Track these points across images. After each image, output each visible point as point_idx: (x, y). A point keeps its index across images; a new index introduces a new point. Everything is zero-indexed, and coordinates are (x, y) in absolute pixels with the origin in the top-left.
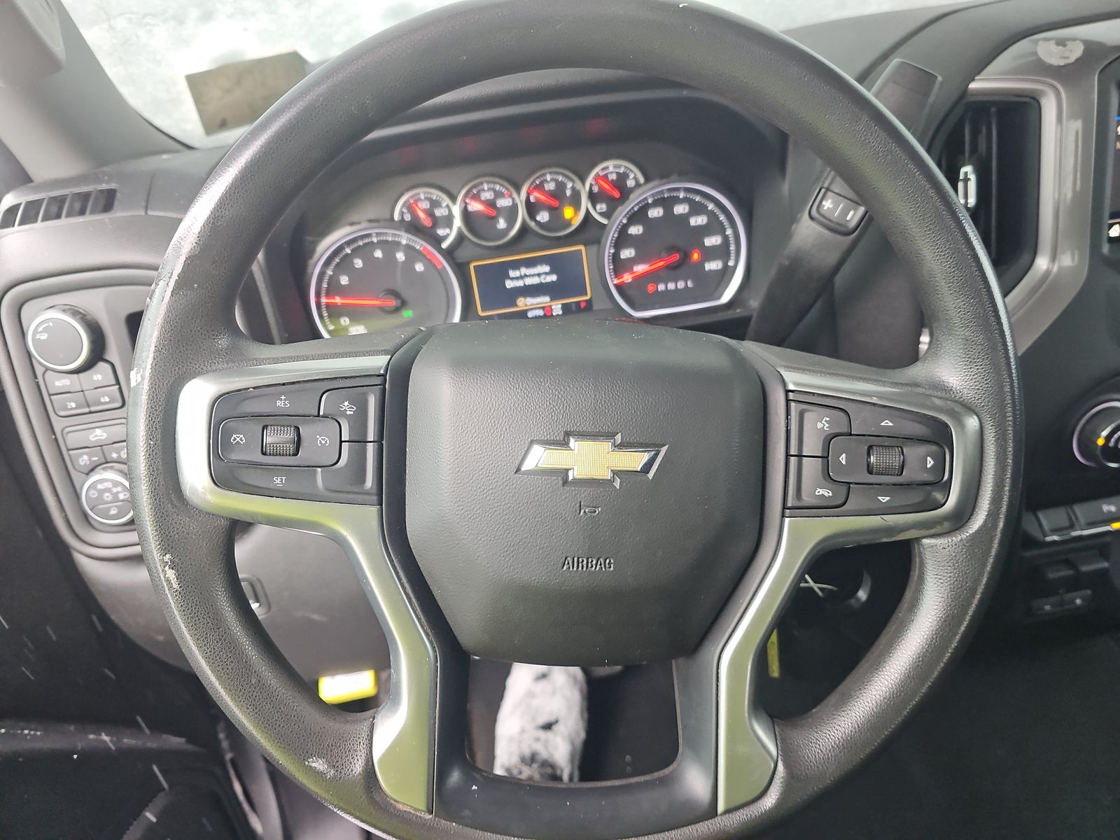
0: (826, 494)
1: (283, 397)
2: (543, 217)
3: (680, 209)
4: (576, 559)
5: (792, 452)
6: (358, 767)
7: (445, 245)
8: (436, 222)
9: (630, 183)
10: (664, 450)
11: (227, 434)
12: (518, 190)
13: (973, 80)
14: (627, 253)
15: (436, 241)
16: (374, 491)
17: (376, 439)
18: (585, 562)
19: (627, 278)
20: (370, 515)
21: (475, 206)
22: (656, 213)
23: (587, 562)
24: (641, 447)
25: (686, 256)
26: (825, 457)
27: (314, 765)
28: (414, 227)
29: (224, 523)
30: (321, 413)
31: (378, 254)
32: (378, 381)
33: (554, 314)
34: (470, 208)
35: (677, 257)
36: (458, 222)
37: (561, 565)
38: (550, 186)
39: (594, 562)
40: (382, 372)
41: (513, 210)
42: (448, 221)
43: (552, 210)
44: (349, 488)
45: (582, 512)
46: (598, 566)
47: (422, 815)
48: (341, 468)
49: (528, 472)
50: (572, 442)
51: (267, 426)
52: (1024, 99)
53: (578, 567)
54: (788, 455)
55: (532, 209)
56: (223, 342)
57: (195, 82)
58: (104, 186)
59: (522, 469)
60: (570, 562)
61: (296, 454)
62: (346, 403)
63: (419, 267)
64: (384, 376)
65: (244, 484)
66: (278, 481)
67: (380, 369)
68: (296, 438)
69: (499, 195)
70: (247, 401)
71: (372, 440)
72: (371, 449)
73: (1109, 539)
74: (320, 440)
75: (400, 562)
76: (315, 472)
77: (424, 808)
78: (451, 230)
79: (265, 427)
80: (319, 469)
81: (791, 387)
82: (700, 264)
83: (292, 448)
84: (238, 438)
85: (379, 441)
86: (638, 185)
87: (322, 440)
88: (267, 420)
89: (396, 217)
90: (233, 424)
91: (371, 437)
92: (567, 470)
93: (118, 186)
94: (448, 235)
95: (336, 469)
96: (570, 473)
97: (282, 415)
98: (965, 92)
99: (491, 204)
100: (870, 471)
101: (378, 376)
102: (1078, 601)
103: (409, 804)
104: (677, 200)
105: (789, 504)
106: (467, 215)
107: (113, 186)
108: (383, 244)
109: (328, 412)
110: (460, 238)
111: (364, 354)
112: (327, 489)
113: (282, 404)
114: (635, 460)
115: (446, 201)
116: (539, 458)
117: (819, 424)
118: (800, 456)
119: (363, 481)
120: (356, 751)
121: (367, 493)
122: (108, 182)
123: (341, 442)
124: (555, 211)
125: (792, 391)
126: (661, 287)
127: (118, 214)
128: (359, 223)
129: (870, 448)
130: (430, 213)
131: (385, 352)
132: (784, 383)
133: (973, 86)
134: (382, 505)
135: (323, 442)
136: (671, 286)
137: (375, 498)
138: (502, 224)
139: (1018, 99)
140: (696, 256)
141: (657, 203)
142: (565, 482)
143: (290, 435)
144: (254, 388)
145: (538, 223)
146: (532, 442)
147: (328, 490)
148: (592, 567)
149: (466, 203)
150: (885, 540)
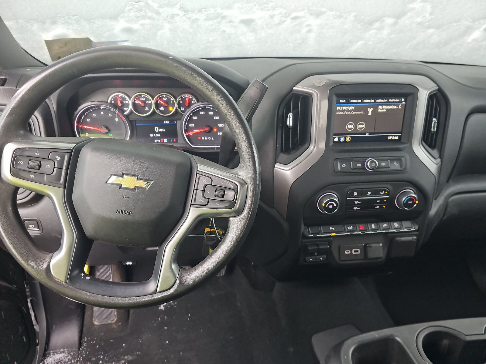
0: (202, 201)
1: (37, 152)
2: (162, 109)
3: (211, 113)
4: (121, 211)
5: (195, 188)
6: (44, 266)
7: (125, 113)
8: (123, 105)
9: (193, 102)
10: (152, 182)
11: (17, 160)
12: (153, 98)
13: (294, 86)
14: (191, 125)
15: (123, 111)
16: (63, 183)
17: (66, 168)
18: (123, 212)
19: (191, 133)
20: (61, 191)
21: (137, 102)
22: (202, 113)
23: (124, 212)
24: (144, 180)
25: (211, 129)
26: (204, 191)
27: (30, 263)
28: (115, 106)
29: (13, 188)
30: (49, 158)
31: (102, 113)
32: (70, 151)
33: (164, 142)
34: (136, 102)
35: (208, 129)
36: (131, 107)
37: (116, 212)
38: (165, 99)
39: (126, 212)
40: (72, 149)
41: (151, 105)
42: (127, 105)
43: (165, 107)
44: (55, 182)
45: (124, 197)
46: (127, 214)
47: (63, 283)
48: (53, 176)
49: (109, 184)
50: (125, 176)
51: (31, 160)
52: (308, 95)
53: (121, 213)
54: (194, 189)
55: (157, 106)
56: (22, 132)
57: (48, 43)
58: (3, 77)
59: (108, 182)
60: (119, 211)
61: (39, 169)
62: (58, 156)
63: (117, 119)
64: (72, 150)
65: (20, 176)
66: (32, 177)
67: (71, 148)
68: (39, 165)
69: (147, 99)
70: (25, 152)
71: (64, 168)
72: (64, 171)
73: (332, 239)
74: (47, 166)
75: (69, 207)
76: (44, 176)
77: (64, 281)
78: (128, 109)
79: (30, 160)
80: (46, 175)
81: (199, 170)
82: (217, 132)
83: (37, 167)
84: (20, 162)
85: (67, 169)
86: (195, 103)
87: (48, 166)
88: (31, 158)
89: (109, 102)
90: (19, 158)
91: (64, 167)
92: (122, 184)
93: (8, 77)
94: (127, 110)
95: (51, 176)
96: (122, 185)
97: (36, 157)
98: (292, 90)
99: (144, 102)
100: (215, 196)
101: (70, 150)
102: (321, 259)
103: (59, 279)
104: (210, 110)
105: (192, 203)
106: (134, 104)
107: (6, 77)
108: (104, 109)
109: (51, 158)
110: (131, 112)
111: (67, 143)
112: (47, 181)
113: (37, 154)
114: (143, 184)
115: (128, 99)
116: (113, 180)
117: (204, 181)
118: (197, 190)
119: (60, 180)
120: (45, 261)
121: (60, 184)
122: (5, 76)
123: (54, 168)
124: (166, 108)
125: (199, 171)
126: (203, 138)
127: (6, 87)
128: (94, 102)
129: (216, 189)
130: (122, 102)
131: (75, 143)
132: (197, 168)
133: (294, 88)
134: (65, 189)
135: (48, 167)
136: (206, 138)
137: (63, 186)
138: (147, 109)
139: (306, 95)
140: (215, 130)
141: (202, 110)
142: (121, 187)
143: (38, 163)
144: (29, 148)
145: (160, 111)
146: (112, 175)
147: (49, 182)
148: (126, 213)
149: (135, 100)
150: (218, 217)
